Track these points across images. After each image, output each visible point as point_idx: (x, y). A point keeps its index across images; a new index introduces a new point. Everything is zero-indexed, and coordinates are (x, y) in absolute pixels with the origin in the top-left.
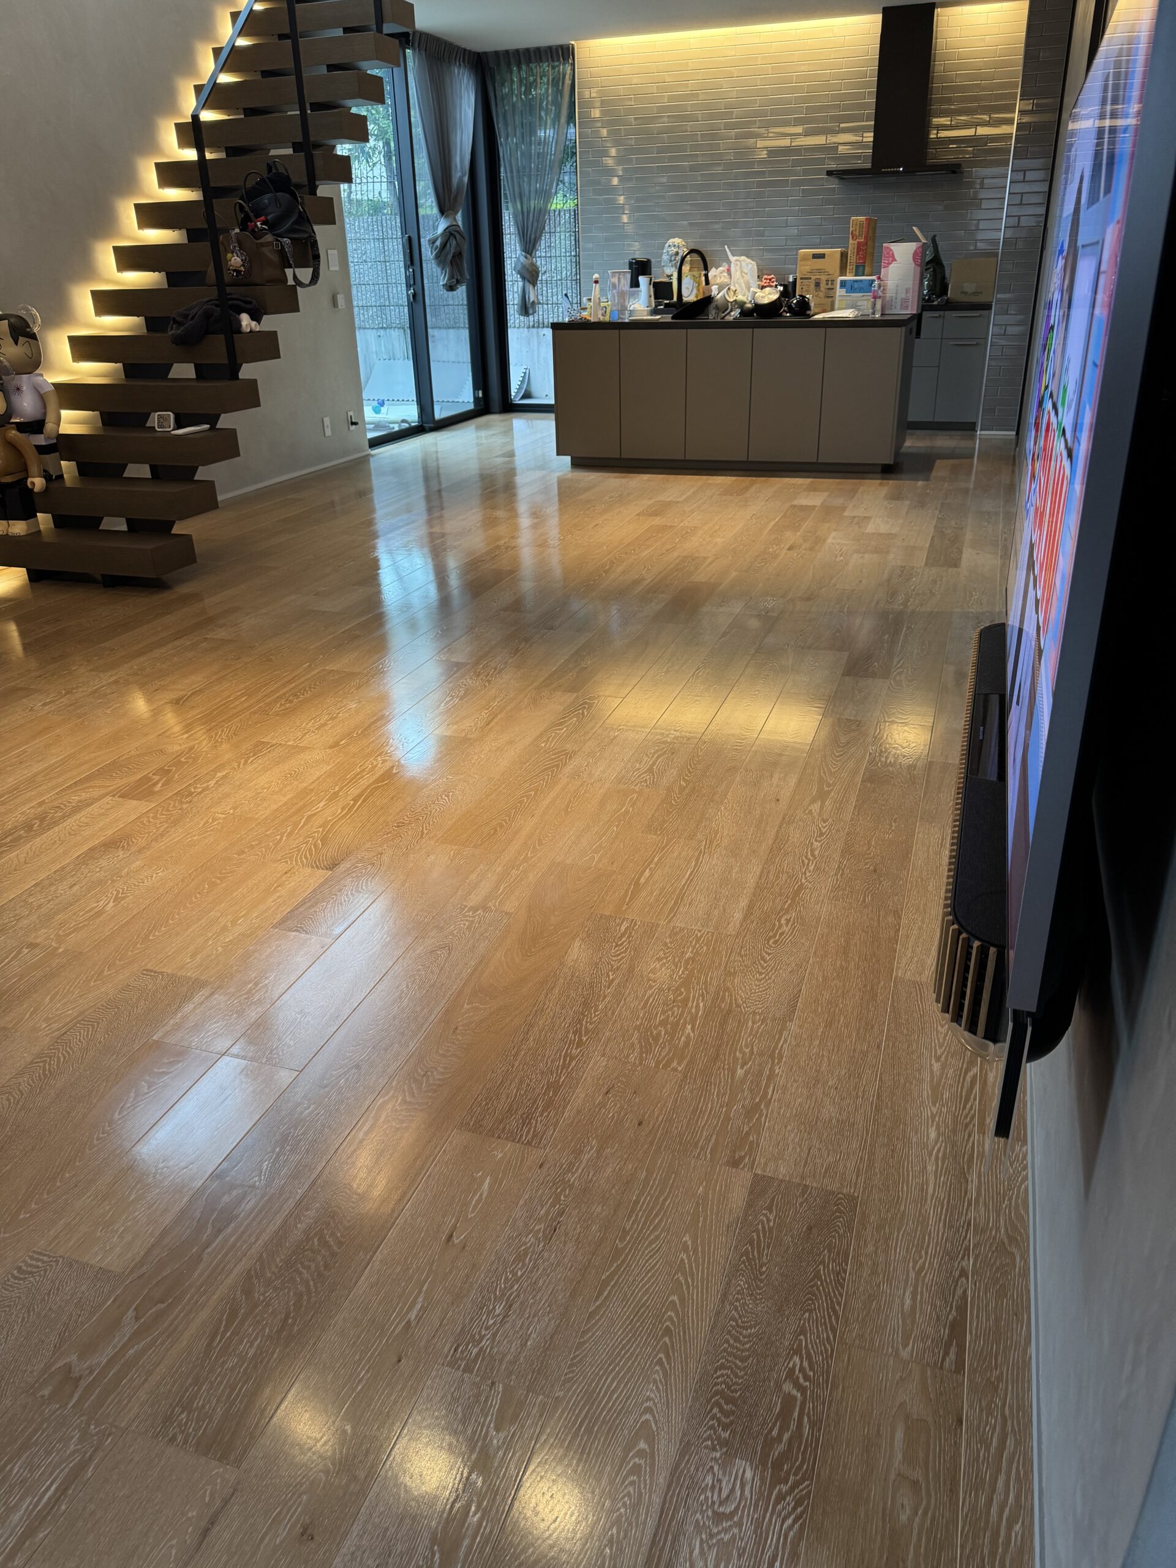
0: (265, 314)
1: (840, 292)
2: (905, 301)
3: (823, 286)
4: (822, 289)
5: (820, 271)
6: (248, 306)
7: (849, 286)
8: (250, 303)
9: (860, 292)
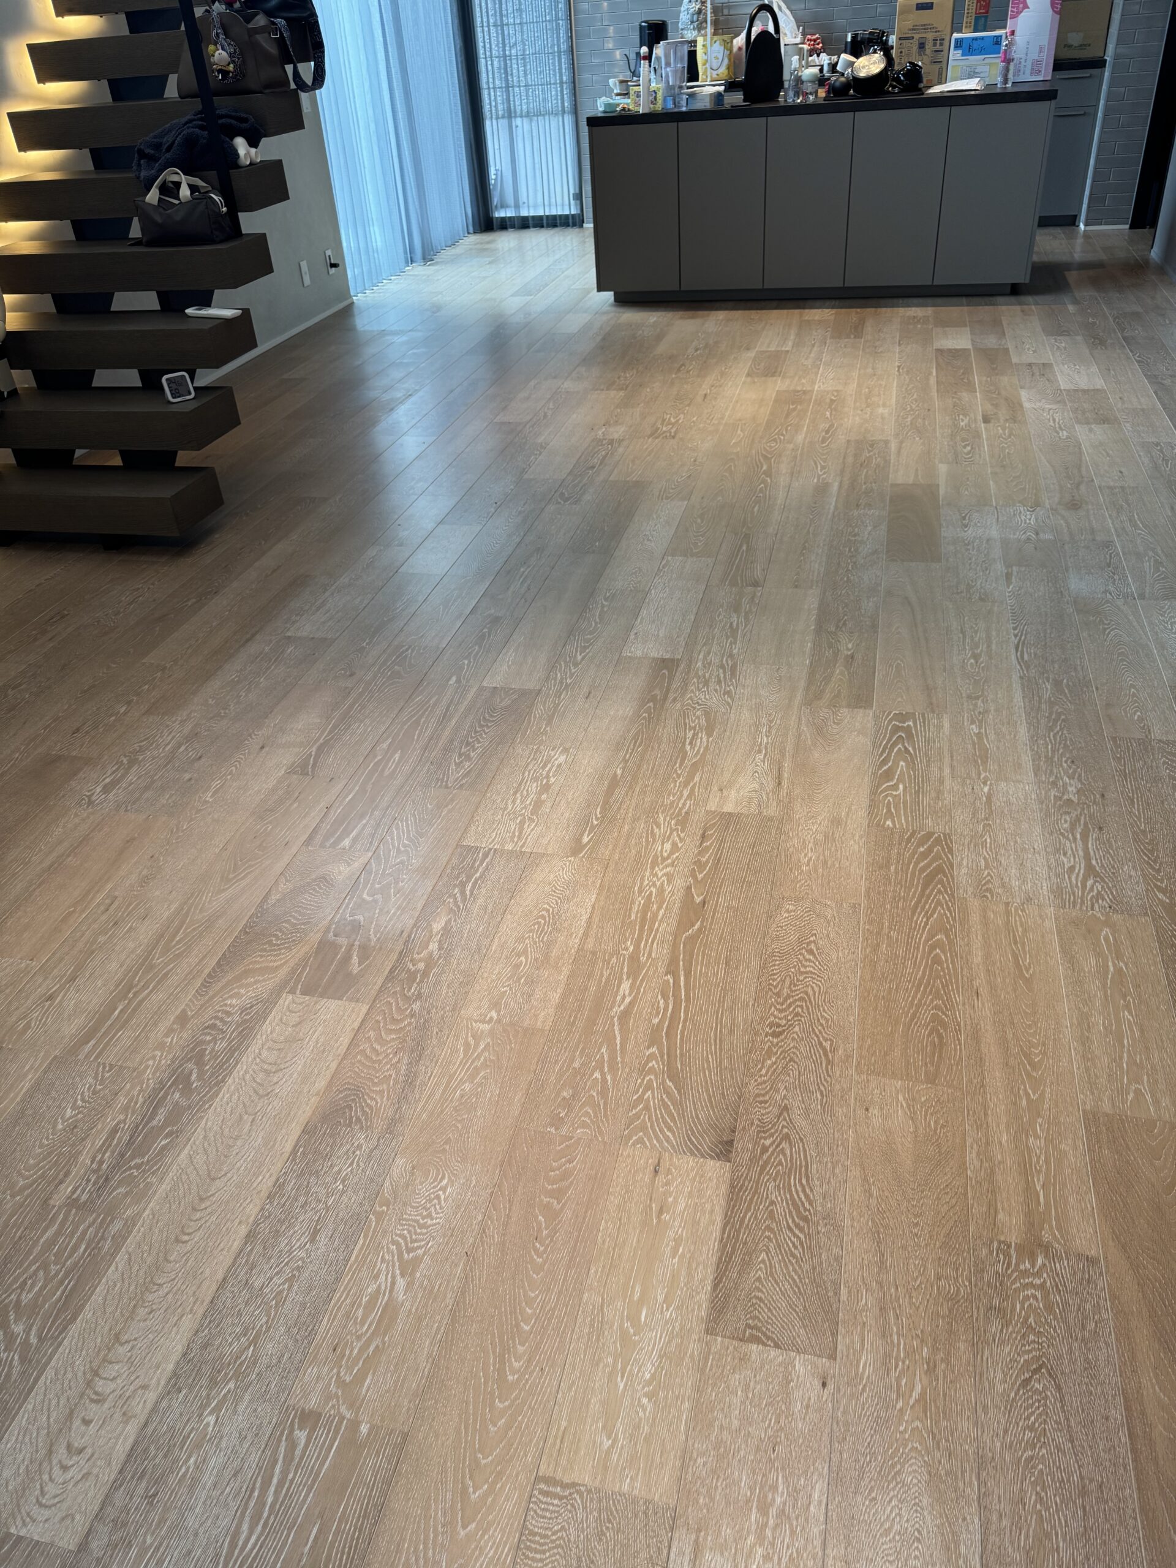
0: (265, 136)
1: (955, 55)
2: (1037, 62)
3: (929, 47)
4: (928, 52)
5: (925, 27)
6: (244, 125)
7: (965, 45)
8: (246, 120)
9: (980, 53)
